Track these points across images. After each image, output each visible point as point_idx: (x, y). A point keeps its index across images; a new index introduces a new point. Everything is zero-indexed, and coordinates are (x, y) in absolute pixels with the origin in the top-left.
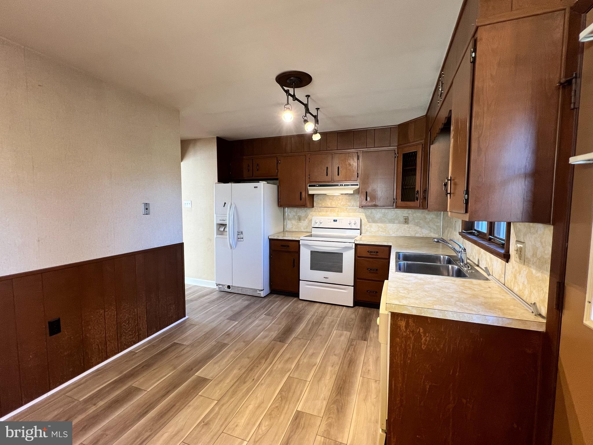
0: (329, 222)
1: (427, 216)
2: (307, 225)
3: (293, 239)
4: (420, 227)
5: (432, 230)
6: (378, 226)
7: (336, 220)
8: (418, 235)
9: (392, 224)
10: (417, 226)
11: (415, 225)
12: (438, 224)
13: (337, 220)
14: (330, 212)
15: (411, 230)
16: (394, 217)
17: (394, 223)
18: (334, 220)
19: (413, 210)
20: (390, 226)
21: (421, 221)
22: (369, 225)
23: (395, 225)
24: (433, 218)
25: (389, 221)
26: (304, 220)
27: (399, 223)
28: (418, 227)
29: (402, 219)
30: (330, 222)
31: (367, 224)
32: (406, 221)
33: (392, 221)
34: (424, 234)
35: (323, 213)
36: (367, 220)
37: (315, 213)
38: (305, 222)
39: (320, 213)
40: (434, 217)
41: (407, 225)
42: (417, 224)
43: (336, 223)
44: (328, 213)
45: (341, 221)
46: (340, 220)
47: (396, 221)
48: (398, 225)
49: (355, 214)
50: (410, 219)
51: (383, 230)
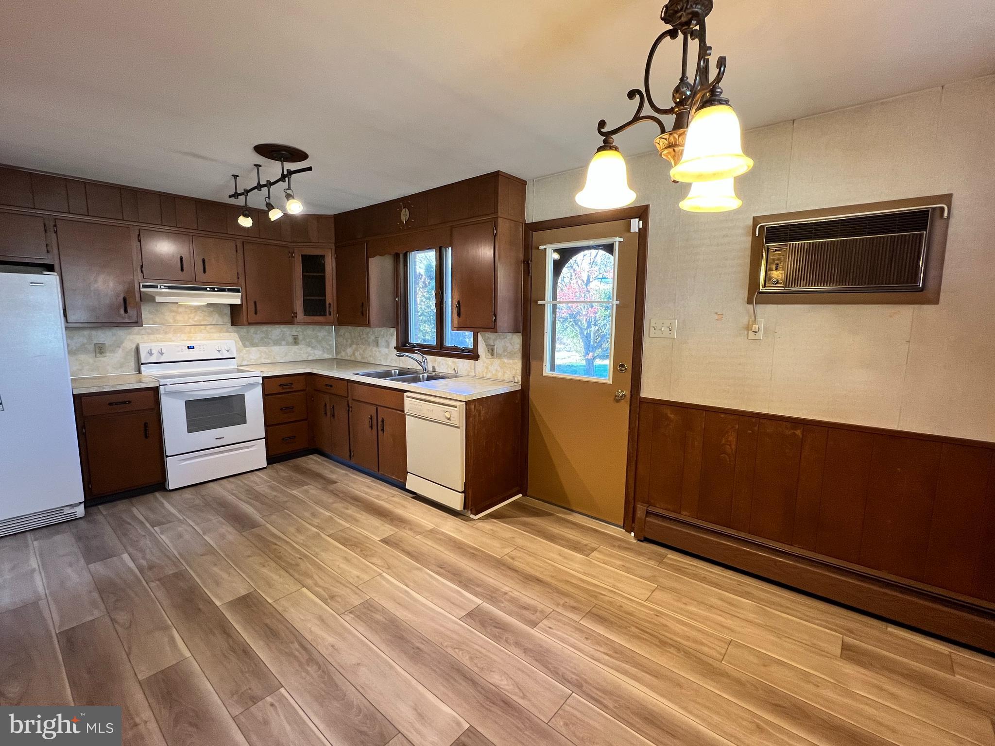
0: (179, 352)
1: (319, 334)
2: (123, 360)
3: (134, 386)
4: (312, 347)
5: (325, 350)
6: (259, 350)
7: (192, 347)
8: (310, 358)
9: (279, 347)
10: (309, 346)
11: (307, 345)
12: (330, 343)
13: (194, 347)
14: (174, 333)
15: (302, 352)
16: (280, 336)
17: (281, 345)
18: (188, 347)
19: (303, 327)
20: (276, 349)
21: (313, 341)
22: (247, 351)
23: (282, 347)
24: (325, 336)
25: (274, 344)
26: (113, 351)
27: (288, 344)
28: (310, 348)
29: (290, 339)
30: (182, 352)
31: (243, 350)
32: (296, 341)
33: (277, 343)
34: (317, 356)
35: (158, 336)
36: (242, 344)
37: (140, 337)
38: (116, 355)
39: (152, 337)
40: (326, 334)
41: (297, 347)
42: (309, 345)
43: (193, 351)
44: (170, 336)
45: (202, 347)
46: (200, 346)
47: (284, 343)
48: (287, 347)
49: (221, 335)
50: (301, 337)
51: (267, 356)
